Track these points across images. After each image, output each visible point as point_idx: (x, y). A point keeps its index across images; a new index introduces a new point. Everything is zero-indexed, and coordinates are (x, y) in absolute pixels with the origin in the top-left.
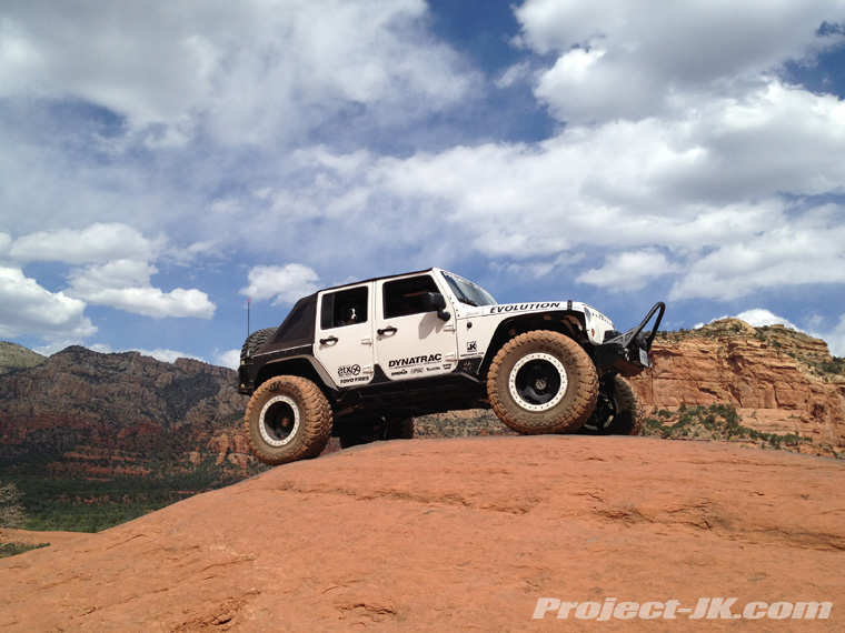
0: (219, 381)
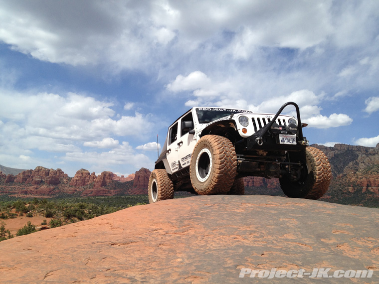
0: (357, 153)
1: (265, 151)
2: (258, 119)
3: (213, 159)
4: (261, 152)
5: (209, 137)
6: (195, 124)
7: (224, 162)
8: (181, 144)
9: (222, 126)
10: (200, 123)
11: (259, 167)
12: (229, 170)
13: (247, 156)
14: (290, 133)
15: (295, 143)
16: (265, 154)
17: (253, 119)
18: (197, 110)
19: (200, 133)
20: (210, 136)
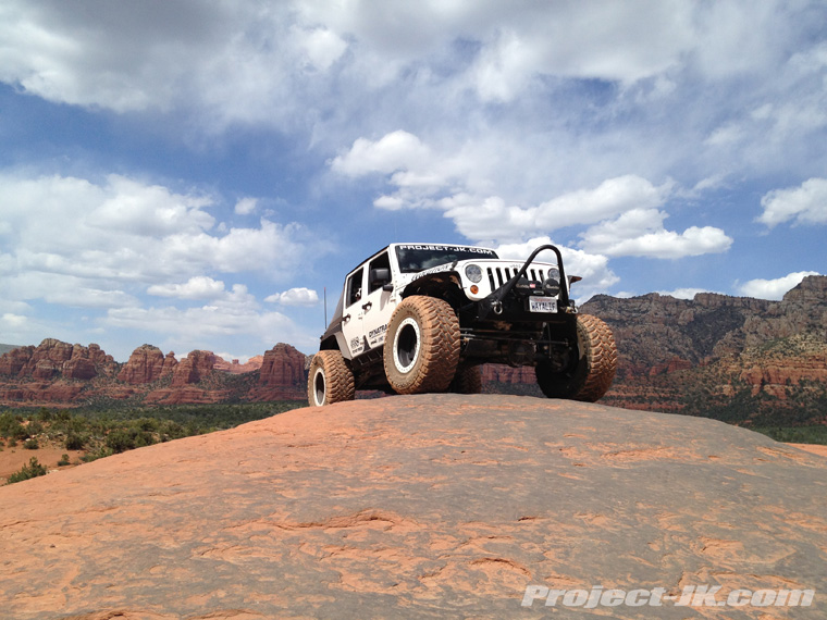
0: (743, 312)
1: (508, 322)
2: (498, 270)
3: (422, 336)
4: (501, 324)
5: (416, 300)
6: (393, 273)
7: (440, 341)
8: (368, 307)
9: (439, 280)
10: (402, 272)
11: (499, 349)
12: (448, 355)
13: (479, 331)
14: (548, 293)
15: (555, 311)
16: (508, 328)
17: (489, 271)
18: (397, 248)
19: (402, 290)
20: (417, 297)
